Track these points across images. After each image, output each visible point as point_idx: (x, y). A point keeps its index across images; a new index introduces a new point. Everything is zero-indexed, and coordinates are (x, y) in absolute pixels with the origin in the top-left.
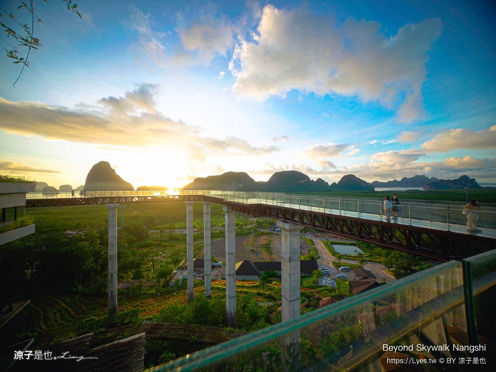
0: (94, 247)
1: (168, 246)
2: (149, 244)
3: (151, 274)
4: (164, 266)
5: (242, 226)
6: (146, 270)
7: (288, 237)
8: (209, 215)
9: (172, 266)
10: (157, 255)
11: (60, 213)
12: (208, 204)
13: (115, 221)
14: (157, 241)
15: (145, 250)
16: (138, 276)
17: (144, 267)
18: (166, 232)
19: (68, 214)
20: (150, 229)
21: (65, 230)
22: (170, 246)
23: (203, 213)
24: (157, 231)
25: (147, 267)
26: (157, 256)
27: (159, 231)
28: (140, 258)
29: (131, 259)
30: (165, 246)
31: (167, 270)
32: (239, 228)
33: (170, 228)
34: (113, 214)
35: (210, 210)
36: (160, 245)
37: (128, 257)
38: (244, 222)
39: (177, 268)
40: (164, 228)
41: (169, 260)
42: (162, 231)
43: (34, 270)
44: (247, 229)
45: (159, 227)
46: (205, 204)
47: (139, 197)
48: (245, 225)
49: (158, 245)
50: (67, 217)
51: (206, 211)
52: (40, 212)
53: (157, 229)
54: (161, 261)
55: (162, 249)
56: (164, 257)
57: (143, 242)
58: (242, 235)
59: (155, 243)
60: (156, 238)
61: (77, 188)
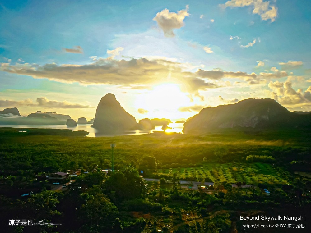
20: (148, 176)
24: (156, 181)
27: (159, 181)
42: (163, 182)
60: (155, 193)
61: (90, 120)
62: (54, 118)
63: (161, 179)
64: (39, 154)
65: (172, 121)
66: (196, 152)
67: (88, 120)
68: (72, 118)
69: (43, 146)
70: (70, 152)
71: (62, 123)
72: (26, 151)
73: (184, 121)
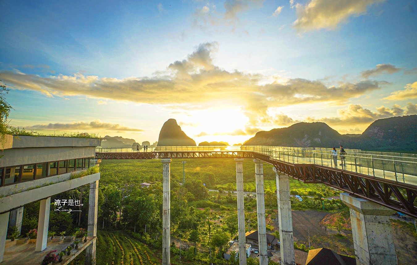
0: (158, 200)
1: (226, 210)
2: (207, 204)
3: (207, 239)
4: (219, 233)
5: (320, 196)
6: (203, 233)
7: (363, 222)
8: (262, 176)
9: (228, 234)
10: (214, 218)
11: (141, 166)
12: (259, 163)
13: (168, 176)
14: (215, 202)
15: (203, 211)
16: (194, 238)
17: (201, 229)
18: (225, 193)
19: (146, 167)
20: (209, 188)
21: (142, 181)
22: (228, 210)
23: (254, 173)
24: (215, 191)
25: (204, 230)
26: (215, 220)
27: (218, 191)
28: (196, 218)
29: (188, 217)
30: (223, 209)
31: (222, 238)
32: (316, 199)
33: (229, 189)
34: (166, 169)
35: (262, 169)
36: (218, 207)
37: (186, 215)
38: (323, 190)
39: (233, 238)
40: (223, 188)
41: (226, 226)
42: (221, 192)
43: (121, 213)
44: (329, 202)
45: (218, 186)
46: (256, 163)
47: (200, 153)
48: (325, 195)
49: (216, 207)
50: (145, 170)
51: (257, 171)
52: (130, 164)
53: (216, 189)
54: (218, 226)
55: (220, 212)
56: (221, 221)
57: (201, 202)
58: (322, 209)
59: (213, 204)
60: (214, 198)
61: (153, 144)
62: (120, 142)
63: (219, 189)
64: (120, 172)
65: (229, 144)
66: (249, 171)
67: (151, 144)
68: (136, 142)
69: (119, 166)
70: (144, 171)
71: (127, 147)
72: (109, 170)
73: (241, 144)
